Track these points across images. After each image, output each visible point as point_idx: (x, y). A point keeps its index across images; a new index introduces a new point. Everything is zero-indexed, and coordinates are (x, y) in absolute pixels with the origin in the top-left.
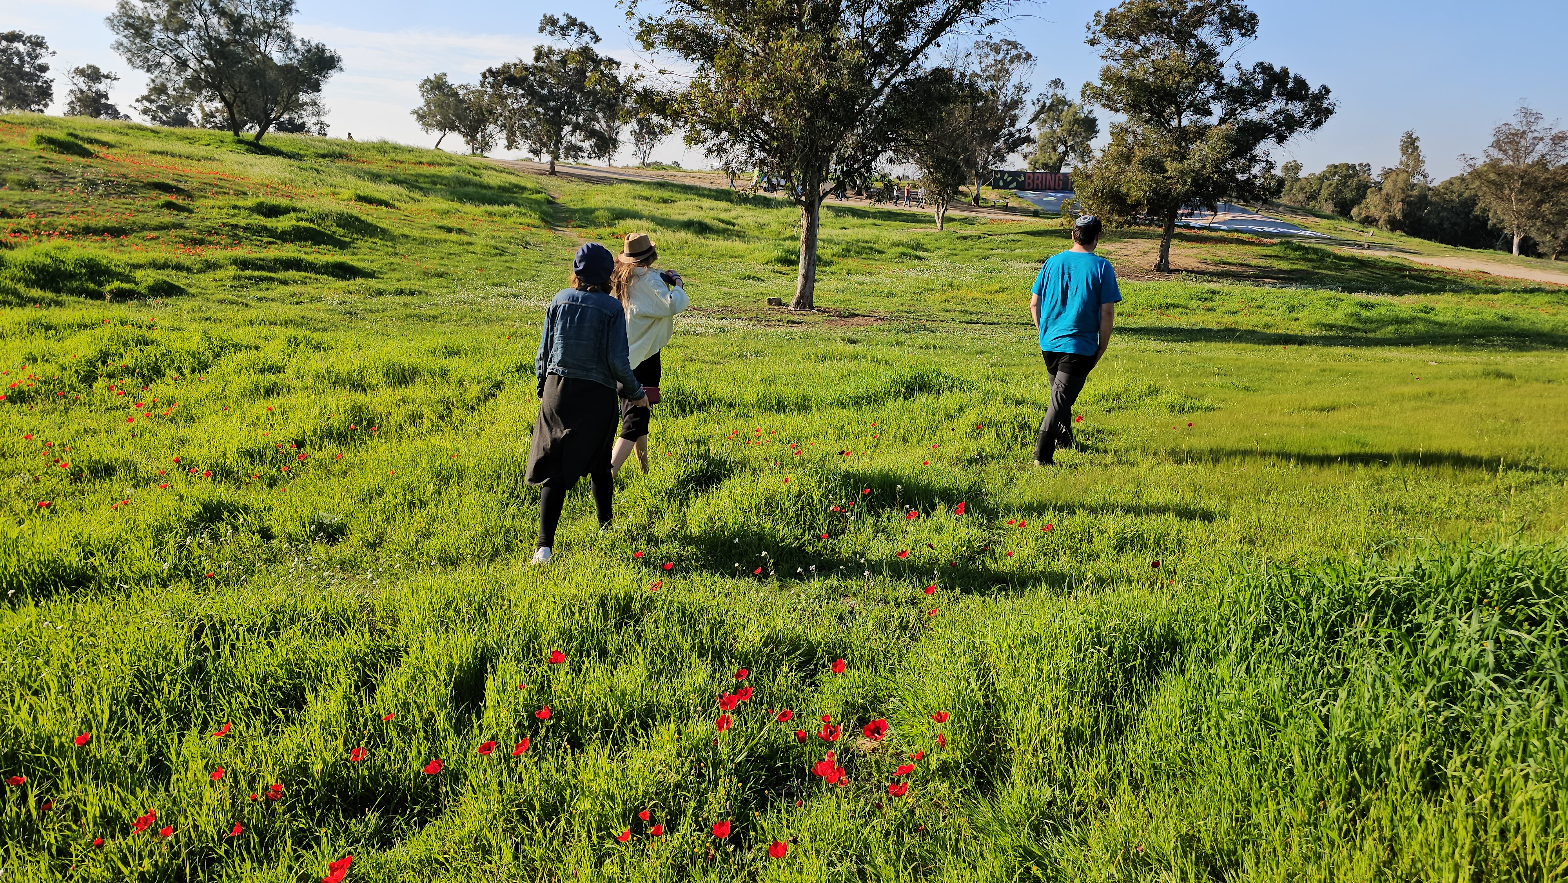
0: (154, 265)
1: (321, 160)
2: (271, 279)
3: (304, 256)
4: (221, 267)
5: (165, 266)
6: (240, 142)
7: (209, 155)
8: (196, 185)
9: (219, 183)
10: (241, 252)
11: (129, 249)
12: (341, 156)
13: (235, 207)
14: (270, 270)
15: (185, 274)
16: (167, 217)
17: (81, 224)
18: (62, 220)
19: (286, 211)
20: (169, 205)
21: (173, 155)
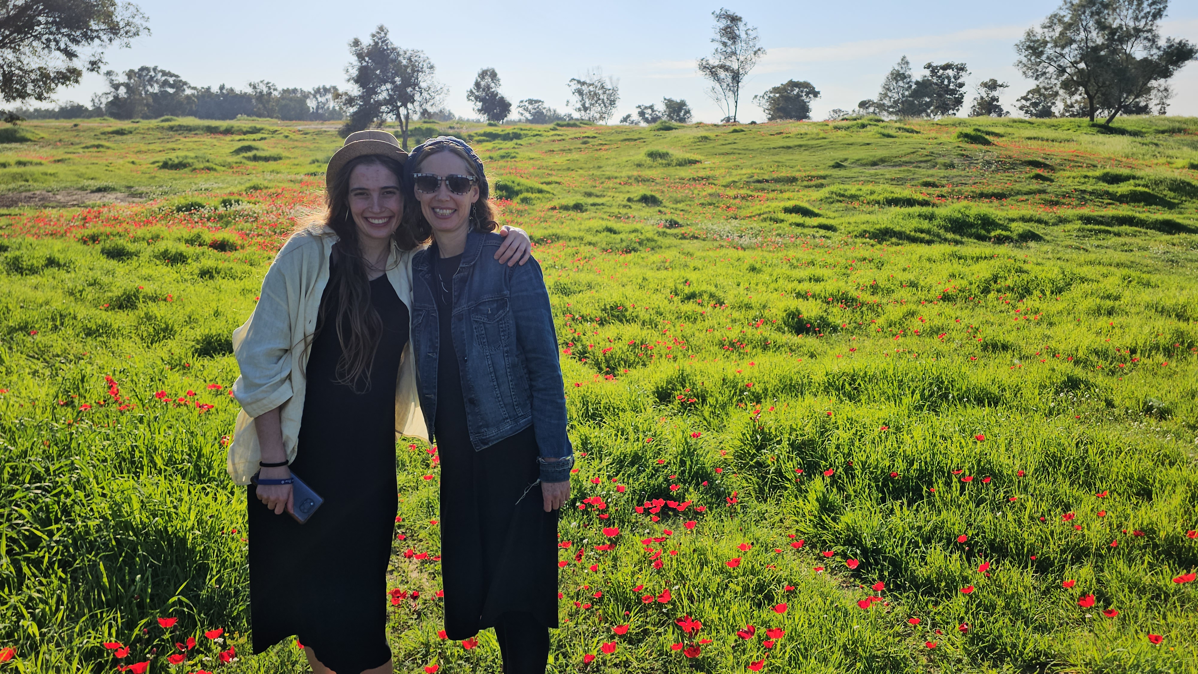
0: (1023, 219)
1: (1160, 135)
2: (1109, 232)
3: (1137, 215)
4: (1069, 222)
5: (1030, 220)
6: (1094, 125)
7: (1068, 137)
8: (1058, 161)
9: (1076, 159)
10: (1086, 211)
11: (1007, 208)
12: (1180, 131)
13: (1086, 177)
14: (1108, 224)
15: (1043, 226)
16: (1035, 185)
17: (978, 191)
18: (967, 189)
19: (1127, 178)
20: (1037, 177)
21: (1042, 140)
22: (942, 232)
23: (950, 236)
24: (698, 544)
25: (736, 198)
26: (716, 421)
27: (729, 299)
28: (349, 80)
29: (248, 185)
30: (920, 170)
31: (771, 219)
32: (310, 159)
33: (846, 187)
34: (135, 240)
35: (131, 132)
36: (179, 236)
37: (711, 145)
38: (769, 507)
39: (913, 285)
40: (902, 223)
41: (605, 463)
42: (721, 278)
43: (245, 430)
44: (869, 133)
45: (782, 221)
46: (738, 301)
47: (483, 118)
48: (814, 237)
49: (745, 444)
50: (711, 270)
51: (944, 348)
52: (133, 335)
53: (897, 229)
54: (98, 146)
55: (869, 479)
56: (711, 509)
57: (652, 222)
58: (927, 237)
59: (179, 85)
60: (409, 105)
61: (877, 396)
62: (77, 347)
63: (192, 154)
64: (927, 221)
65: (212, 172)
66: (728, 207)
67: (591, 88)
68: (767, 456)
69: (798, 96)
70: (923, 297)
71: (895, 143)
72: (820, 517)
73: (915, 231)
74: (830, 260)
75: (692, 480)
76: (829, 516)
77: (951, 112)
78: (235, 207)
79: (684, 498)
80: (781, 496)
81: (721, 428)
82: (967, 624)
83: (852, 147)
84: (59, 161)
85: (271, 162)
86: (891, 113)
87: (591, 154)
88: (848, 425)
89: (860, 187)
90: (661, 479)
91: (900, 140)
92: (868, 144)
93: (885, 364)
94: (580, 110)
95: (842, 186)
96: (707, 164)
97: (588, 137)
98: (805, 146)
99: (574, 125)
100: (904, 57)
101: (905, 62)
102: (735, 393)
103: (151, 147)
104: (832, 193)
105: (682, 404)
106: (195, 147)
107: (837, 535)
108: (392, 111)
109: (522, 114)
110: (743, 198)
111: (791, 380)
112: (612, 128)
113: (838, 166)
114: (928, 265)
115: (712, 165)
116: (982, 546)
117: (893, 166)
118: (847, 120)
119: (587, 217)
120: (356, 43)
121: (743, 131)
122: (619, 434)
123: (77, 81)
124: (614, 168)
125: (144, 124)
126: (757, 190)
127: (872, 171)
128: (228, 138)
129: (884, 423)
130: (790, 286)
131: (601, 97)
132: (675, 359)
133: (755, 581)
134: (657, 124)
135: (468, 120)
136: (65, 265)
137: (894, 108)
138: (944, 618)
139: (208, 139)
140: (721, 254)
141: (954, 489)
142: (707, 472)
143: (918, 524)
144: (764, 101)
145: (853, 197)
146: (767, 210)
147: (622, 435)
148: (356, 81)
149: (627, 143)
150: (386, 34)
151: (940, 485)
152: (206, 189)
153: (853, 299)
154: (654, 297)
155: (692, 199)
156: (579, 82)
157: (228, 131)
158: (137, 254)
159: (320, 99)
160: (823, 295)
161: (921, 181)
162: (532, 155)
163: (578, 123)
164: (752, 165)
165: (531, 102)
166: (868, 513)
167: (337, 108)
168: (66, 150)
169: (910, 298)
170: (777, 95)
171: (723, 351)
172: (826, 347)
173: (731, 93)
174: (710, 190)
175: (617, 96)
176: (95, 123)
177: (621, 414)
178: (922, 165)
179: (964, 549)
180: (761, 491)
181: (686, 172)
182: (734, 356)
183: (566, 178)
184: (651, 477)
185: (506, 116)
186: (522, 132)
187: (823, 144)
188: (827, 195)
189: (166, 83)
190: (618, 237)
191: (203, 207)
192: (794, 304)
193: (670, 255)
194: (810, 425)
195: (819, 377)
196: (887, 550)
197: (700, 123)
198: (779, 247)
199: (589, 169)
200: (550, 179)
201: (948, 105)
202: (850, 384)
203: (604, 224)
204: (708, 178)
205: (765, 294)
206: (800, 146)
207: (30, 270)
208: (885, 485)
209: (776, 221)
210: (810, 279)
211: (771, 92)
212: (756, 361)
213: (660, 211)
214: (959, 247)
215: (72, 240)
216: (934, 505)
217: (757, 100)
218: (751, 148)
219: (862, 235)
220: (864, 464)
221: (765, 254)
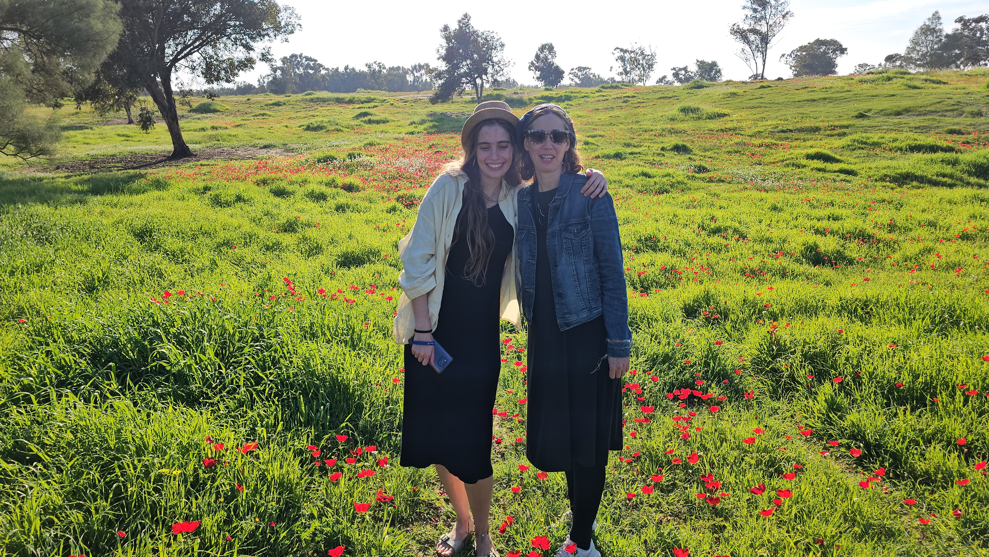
22: (965, 176)
23: (973, 180)
24: (719, 426)
25: (760, 146)
26: (737, 334)
27: (752, 233)
28: (438, 59)
29: (365, 142)
30: (946, 118)
31: (793, 165)
32: (409, 122)
33: (869, 135)
34: (291, 183)
35: (285, 104)
36: (321, 181)
37: (739, 100)
38: (782, 404)
39: (932, 224)
40: (924, 168)
41: (641, 359)
42: (745, 216)
43: (405, 308)
44: (895, 85)
45: (804, 166)
46: (760, 235)
47: (540, 84)
48: (835, 181)
49: (762, 353)
50: (735, 209)
51: (959, 281)
52: (295, 251)
53: (919, 173)
54: (263, 115)
55: (876, 387)
56: (730, 402)
57: (683, 167)
58: (949, 181)
59: (318, 67)
60: (484, 77)
61: (887, 320)
62: (260, 258)
63: (326, 120)
64: (950, 166)
65: (340, 133)
66: (753, 155)
67: (632, 55)
68: (781, 364)
69: (825, 53)
70: (941, 236)
71: (920, 93)
72: (828, 415)
73: (937, 176)
74: (849, 202)
75: (714, 378)
76: (836, 415)
77: (982, 62)
78: (358, 159)
79: (707, 392)
80: (793, 396)
81: (740, 341)
82: (960, 510)
83: (877, 99)
84: (238, 126)
85: (382, 125)
86: (919, 66)
87: (631, 111)
88: (858, 341)
89: (882, 135)
90: (688, 376)
91: (926, 91)
92: (893, 95)
93: (898, 293)
94: (621, 74)
95: (864, 135)
96: (734, 117)
97: (629, 97)
98: (830, 98)
99: (616, 87)
100: (937, 12)
101: (936, 17)
102: (755, 312)
103: (299, 114)
104: (854, 141)
105: (706, 319)
106: (328, 114)
107: (842, 431)
108: (470, 81)
109: (572, 80)
110: (767, 146)
111: (807, 303)
112: (649, 88)
113: (861, 116)
114: (948, 207)
115: (739, 118)
116: (981, 450)
117: (918, 115)
118: (872, 73)
119: (625, 164)
120: (446, 28)
121: (770, 87)
122: (653, 339)
123: (253, 68)
124: (649, 123)
125: (294, 97)
126: (781, 139)
127: (896, 120)
128: (351, 106)
129: (893, 342)
130: (809, 224)
131: (641, 62)
132: (701, 282)
133: (767, 457)
134: (690, 84)
135: (529, 86)
136: (248, 200)
137: (921, 60)
138: (939, 504)
139: (337, 108)
140: (745, 196)
141: (957, 400)
142: (727, 372)
143: (921, 427)
144: (791, 59)
145: (875, 144)
146: (790, 156)
147: (656, 339)
148: (444, 59)
149: (662, 100)
150: (469, 20)
151: (944, 396)
152: (337, 146)
153: (870, 236)
154: (684, 230)
155: (720, 147)
156: (622, 50)
157: (351, 102)
158: (293, 193)
159: (416, 74)
160: (840, 232)
161: (946, 129)
162: (580, 113)
163: (619, 85)
164: (777, 117)
165: (580, 69)
166: (873, 414)
167: (429, 80)
168: (242, 118)
169: (927, 236)
170: (804, 53)
171: (744, 278)
172: (841, 276)
173: (759, 53)
174: (736, 140)
175: (655, 61)
176: (260, 98)
177: (654, 324)
178: (948, 114)
179: (963, 451)
180: (775, 391)
181: (714, 125)
182: (755, 282)
183: (608, 132)
184: (679, 374)
185: (559, 82)
186: (572, 95)
187: (848, 96)
188: (849, 143)
189: (308, 66)
190: (652, 181)
191: (336, 159)
192: (812, 239)
193: (698, 195)
194: (822, 340)
195: (833, 300)
196: (889, 446)
197: (730, 81)
198: (799, 189)
199: (629, 123)
200: (595, 133)
201: (978, 56)
202: (862, 309)
203: (641, 169)
204: (734, 129)
205: (785, 230)
206: (825, 99)
207: (226, 204)
208: (890, 391)
209: (798, 167)
210: (829, 217)
211: (798, 51)
212: (774, 286)
213: (690, 158)
214: (982, 190)
215: (250, 183)
216: (937, 413)
217: (784, 58)
218: (777, 102)
219: (883, 179)
220: (871, 374)
221: (787, 195)
